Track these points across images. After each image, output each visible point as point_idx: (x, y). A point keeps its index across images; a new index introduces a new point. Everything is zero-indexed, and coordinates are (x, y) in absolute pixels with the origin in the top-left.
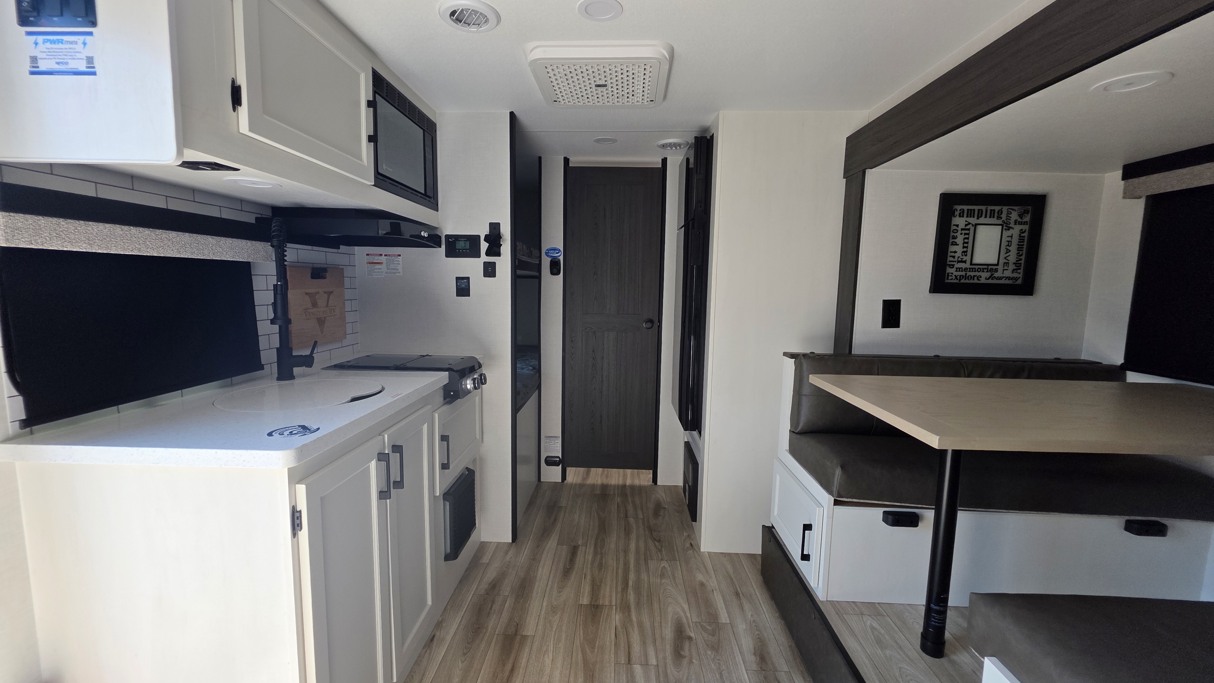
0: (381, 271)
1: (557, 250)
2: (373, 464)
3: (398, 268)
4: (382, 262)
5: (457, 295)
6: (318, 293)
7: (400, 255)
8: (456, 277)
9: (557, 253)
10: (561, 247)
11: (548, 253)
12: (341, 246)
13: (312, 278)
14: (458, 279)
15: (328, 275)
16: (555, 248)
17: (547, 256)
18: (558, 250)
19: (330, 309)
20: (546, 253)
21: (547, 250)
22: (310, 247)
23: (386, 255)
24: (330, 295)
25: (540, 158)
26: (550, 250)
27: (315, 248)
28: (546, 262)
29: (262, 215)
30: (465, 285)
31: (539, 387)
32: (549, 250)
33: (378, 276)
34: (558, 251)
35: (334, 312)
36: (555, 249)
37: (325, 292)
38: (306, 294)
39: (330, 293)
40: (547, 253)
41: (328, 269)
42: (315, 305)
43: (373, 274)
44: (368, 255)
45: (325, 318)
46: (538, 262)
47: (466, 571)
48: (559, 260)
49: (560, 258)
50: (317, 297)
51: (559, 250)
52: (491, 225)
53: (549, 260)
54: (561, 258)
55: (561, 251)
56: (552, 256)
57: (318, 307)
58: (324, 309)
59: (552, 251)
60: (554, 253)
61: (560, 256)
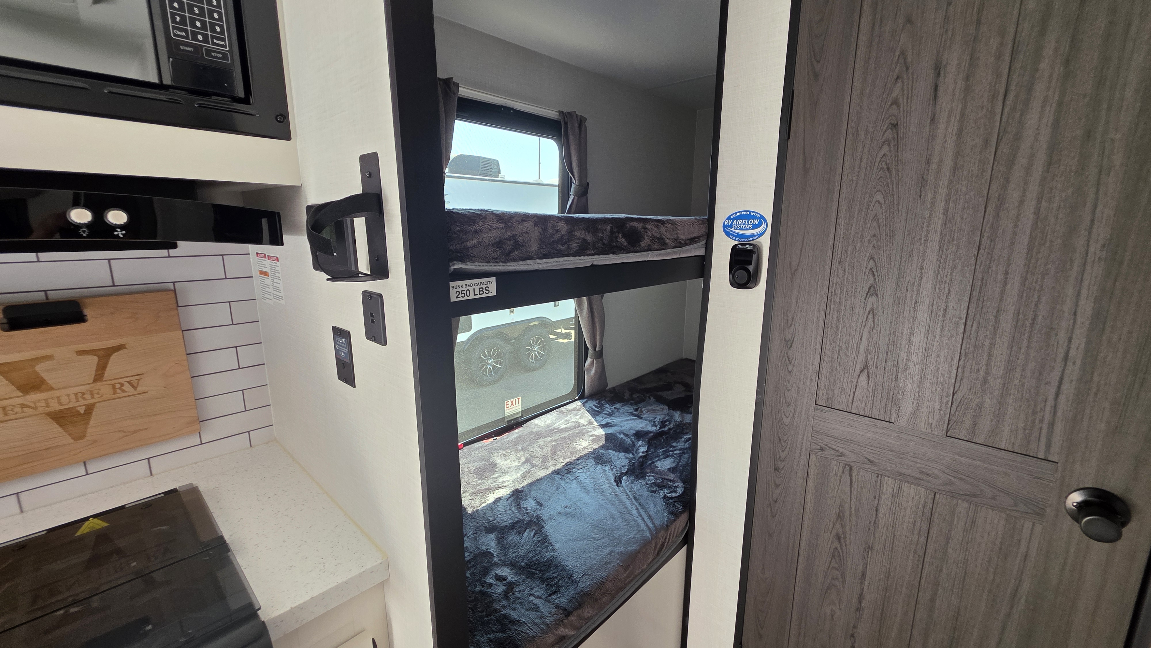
0: (269, 290)
1: (754, 218)
3: (280, 287)
4: (268, 273)
5: (339, 377)
7: (277, 260)
8: (334, 328)
9: (755, 227)
11: (731, 226)
14: (336, 332)
15: (89, 312)
16: (750, 212)
17: (728, 234)
18: (758, 218)
19: (112, 385)
20: (725, 226)
21: (729, 218)
23: (268, 257)
24: (109, 355)
26: (738, 218)
30: (346, 354)
31: (688, 540)
32: (734, 219)
33: (269, 301)
34: (756, 222)
35: (135, 389)
36: (748, 216)
37: (82, 352)
39: (108, 351)
40: (728, 226)
43: (265, 295)
44: (257, 255)
46: (701, 252)
49: (760, 239)
50: (39, 367)
51: (762, 217)
52: (363, 159)
53: (734, 248)
54: (765, 243)
55: (765, 221)
56: (740, 236)
57: (52, 389)
58: (83, 389)
59: (740, 222)
60: (747, 227)
61: (761, 235)
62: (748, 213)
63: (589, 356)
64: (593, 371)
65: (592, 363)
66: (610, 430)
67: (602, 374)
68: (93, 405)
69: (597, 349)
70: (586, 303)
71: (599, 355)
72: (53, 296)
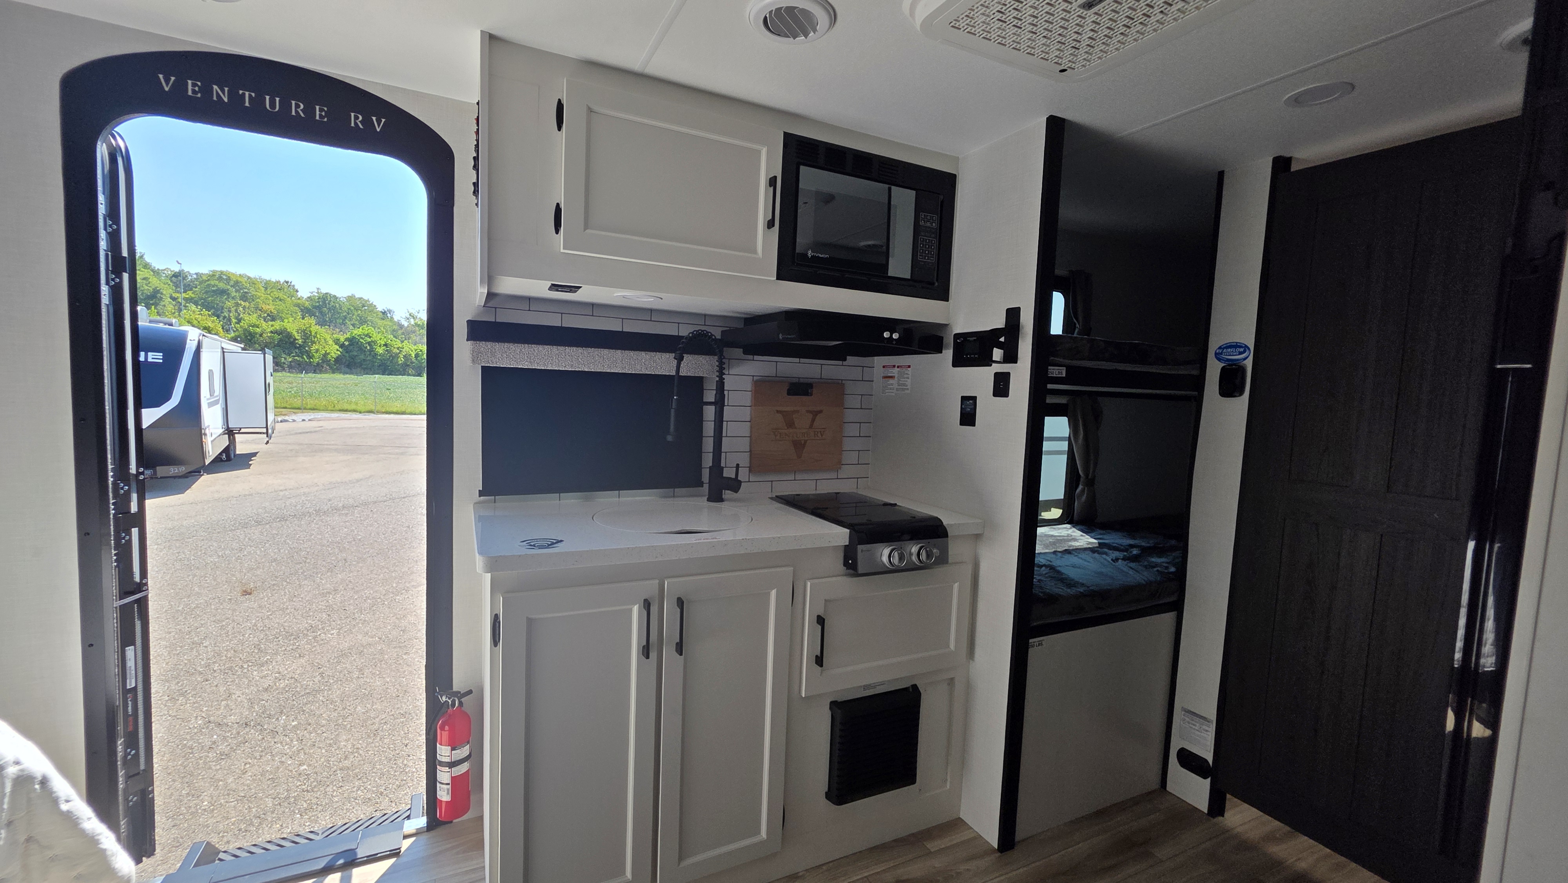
0: (892, 387)
1: (1241, 347)
2: (636, 609)
3: (907, 383)
4: (894, 376)
5: (961, 424)
6: (798, 411)
7: (909, 367)
8: (962, 397)
9: (1241, 353)
10: (1251, 344)
11: (1221, 354)
12: (848, 357)
13: (789, 394)
14: (964, 399)
15: (815, 391)
16: (1237, 343)
17: (1219, 360)
19: (815, 432)
20: (1216, 354)
21: (1220, 348)
22: (797, 360)
23: (898, 367)
24: (817, 415)
25: (1221, 174)
26: (1227, 347)
27: (802, 360)
28: (1214, 370)
29: (730, 327)
30: (971, 409)
32: (1225, 348)
33: (890, 394)
34: (1242, 350)
35: (822, 436)
36: (1235, 346)
37: (808, 411)
38: (778, 411)
39: (816, 414)
40: (1219, 354)
41: (814, 385)
42: (790, 424)
43: (887, 391)
44: (884, 367)
45: (806, 441)
46: (1195, 372)
47: (895, 841)
48: (1243, 370)
49: (1245, 362)
50: (794, 416)
51: (1246, 346)
52: (1009, 311)
53: (1223, 368)
54: (1249, 364)
55: (1249, 349)
56: (1228, 360)
57: (796, 428)
58: (804, 431)
59: (1229, 350)
60: (1234, 354)
61: (1245, 359)
62: (1235, 344)
63: (1080, 483)
64: (1084, 498)
65: (1083, 491)
66: (1101, 541)
67: (1092, 502)
68: (807, 440)
69: (1090, 477)
70: (1082, 432)
71: (1090, 483)
72: (802, 381)
